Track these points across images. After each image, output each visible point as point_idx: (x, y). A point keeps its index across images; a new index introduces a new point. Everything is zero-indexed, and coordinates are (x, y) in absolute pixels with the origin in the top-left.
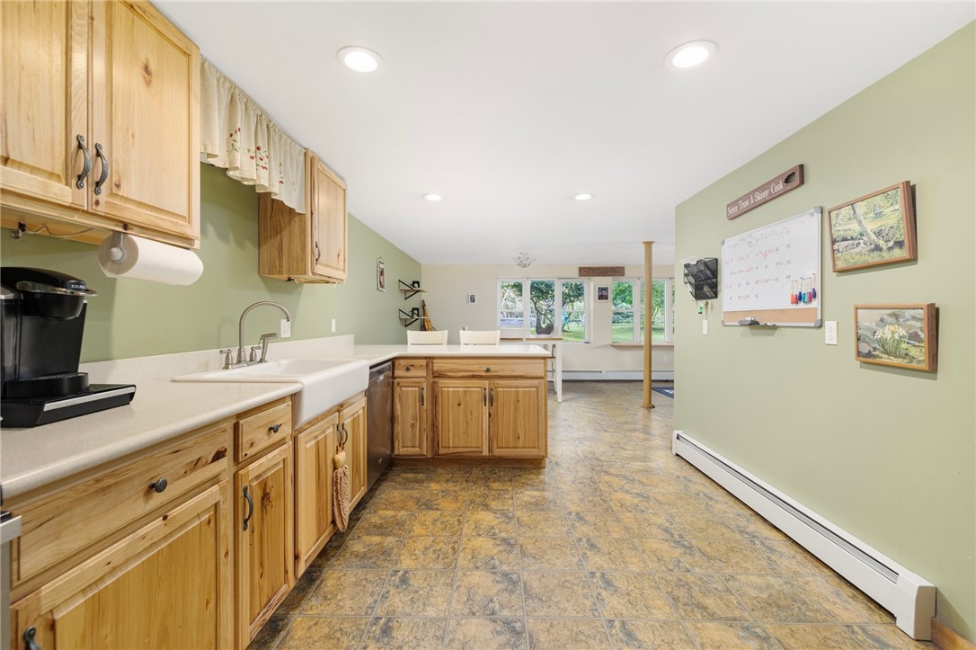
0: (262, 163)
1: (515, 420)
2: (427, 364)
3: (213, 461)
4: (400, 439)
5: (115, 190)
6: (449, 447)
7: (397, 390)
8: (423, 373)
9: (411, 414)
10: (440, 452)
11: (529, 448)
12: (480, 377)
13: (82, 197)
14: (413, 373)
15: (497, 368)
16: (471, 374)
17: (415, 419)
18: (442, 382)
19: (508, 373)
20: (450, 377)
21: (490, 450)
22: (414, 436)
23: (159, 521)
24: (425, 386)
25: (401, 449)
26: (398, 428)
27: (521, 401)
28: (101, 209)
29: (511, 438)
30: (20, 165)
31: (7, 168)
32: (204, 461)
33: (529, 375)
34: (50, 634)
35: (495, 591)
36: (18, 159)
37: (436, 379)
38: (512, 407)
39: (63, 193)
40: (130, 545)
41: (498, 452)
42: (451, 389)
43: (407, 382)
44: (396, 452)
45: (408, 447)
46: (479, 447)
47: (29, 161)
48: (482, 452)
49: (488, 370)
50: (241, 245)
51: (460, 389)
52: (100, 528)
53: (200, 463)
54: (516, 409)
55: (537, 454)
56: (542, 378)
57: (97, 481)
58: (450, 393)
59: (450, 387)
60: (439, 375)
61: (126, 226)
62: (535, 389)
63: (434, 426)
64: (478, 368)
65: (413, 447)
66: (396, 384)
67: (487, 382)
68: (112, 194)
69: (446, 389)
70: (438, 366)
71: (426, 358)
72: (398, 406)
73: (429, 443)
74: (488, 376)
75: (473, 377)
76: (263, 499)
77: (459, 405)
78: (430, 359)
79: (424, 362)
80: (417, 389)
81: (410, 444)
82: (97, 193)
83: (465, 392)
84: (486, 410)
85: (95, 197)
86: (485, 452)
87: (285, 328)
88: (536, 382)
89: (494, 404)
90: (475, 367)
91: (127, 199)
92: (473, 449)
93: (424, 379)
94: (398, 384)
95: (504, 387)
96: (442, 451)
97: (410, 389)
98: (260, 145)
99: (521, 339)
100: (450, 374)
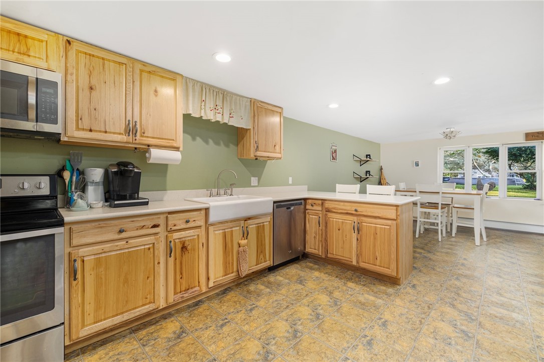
0: (217, 111)
1: (374, 246)
2: (322, 204)
3: (152, 227)
4: (309, 244)
5: (142, 134)
6: (333, 254)
7: (307, 216)
8: (320, 208)
9: (314, 231)
10: (328, 256)
11: (384, 267)
12: (352, 214)
13: (130, 139)
14: (315, 208)
15: (362, 210)
16: (346, 211)
17: (316, 234)
18: (330, 214)
19: (369, 214)
20: (334, 212)
21: (358, 262)
22: (315, 243)
23: (124, 242)
24: (321, 216)
25: (309, 249)
26: (308, 237)
27: (378, 233)
28: (137, 141)
29: (371, 258)
30: (110, 133)
31: (107, 134)
32: (147, 227)
33: (384, 217)
34: (82, 263)
35: (281, 335)
36: (109, 131)
37: (327, 213)
38: (372, 237)
39: (124, 138)
40: (112, 246)
41: (363, 265)
42: (334, 220)
43: (312, 213)
44: (307, 250)
45: (312, 249)
46: (350, 259)
47: (113, 131)
48: (352, 262)
49: (356, 210)
50: (227, 146)
51: (340, 220)
52: (99, 239)
53: (145, 227)
54: (375, 238)
55: (390, 273)
56: (395, 220)
57: (99, 224)
58: (334, 222)
59: (334, 218)
60: (328, 211)
61: (149, 146)
62: (389, 227)
63: (326, 240)
64: (350, 208)
65: (315, 249)
66: (307, 213)
67: (356, 218)
68: (142, 136)
69: (332, 219)
70: (327, 205)
71: (322, 200)
72: (307, 225)
73: (323, 249)
74: (356, 214)
75: (347, 214)
76: (182, 248)
77: (339, 230)
78: (323, 200)
79: (320, 202)
80: (317, 217)
81: (313, 248)
82: (136, 136)
83: (343, 222)
84: (355, 236)
85: (135, 138)
86: (354, 263)
87: (254, 181)
88: (389, 222)
89: (360, 233)
90: (348, 208)
91: (148, 137)
92: (347, 259)
93: (321, 212)
94: (308, 213)
95: (367, 223)
96: (329, 255)
97: (314, 216)
98: (217, 104)
99: (439, 193)
100: (334, 210)
